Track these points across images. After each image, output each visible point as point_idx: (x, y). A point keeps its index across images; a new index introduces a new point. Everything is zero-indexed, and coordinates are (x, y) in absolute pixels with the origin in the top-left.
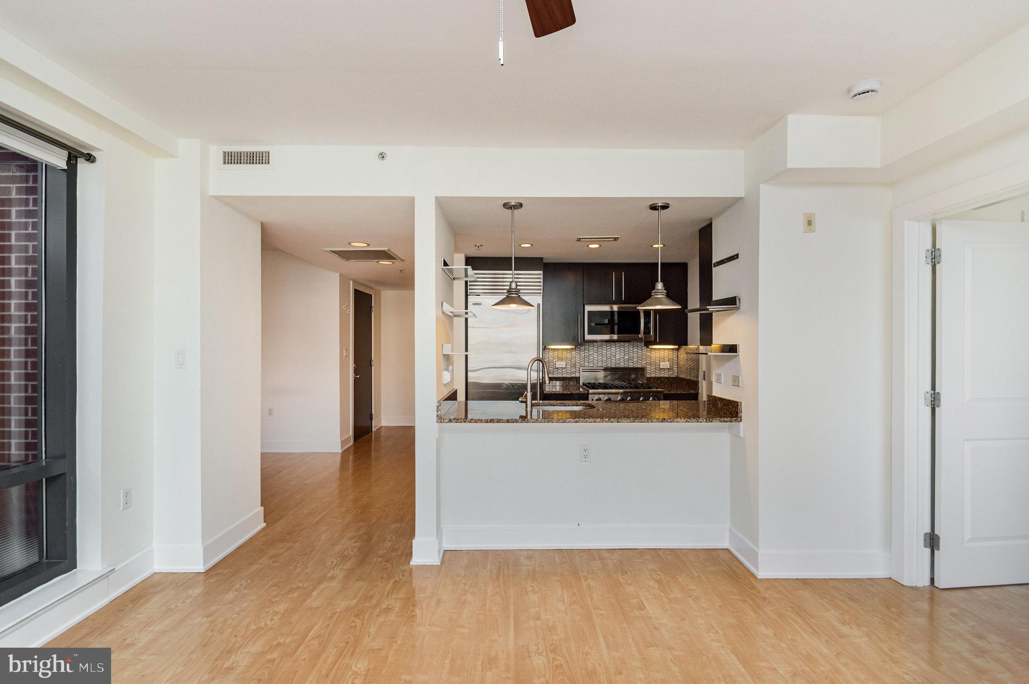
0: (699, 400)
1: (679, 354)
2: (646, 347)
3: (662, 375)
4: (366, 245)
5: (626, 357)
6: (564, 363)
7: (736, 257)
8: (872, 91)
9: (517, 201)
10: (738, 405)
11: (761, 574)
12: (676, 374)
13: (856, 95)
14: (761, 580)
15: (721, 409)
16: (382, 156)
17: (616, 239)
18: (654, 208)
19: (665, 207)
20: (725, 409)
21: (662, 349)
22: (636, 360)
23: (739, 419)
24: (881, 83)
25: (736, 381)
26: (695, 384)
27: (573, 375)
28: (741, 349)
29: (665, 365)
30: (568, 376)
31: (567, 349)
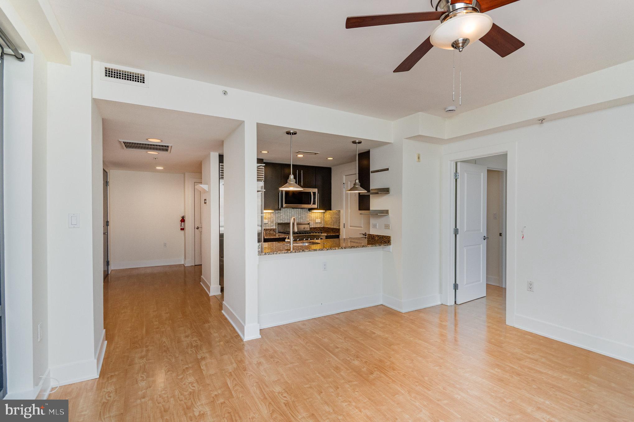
0: (340, 238)
1: (325, 215)
2: (309, 211)
3: (317, 226)
4: (160, 141)
5: (299, 217)
6: (267, 220)
7: (387, 169)
8: (454, 110)
9: (294, 131)
10: (390, 238)
11: (403, 311)
12: (323, 225)
13: (448, 111)
14: (404, 313)
15: (378, 240)
16: (225, 93)
17: (316, 154)
18: (354, 142)
19: (360, 143)
20: (380, 240)
21: (317, 212)
22: (304, 218)
23: (390, 244)
24: (457, 107)
25: (387, 227)
26: (338, 230)
27: (272, 228)
28: (390, 212)
29: (318, 220)
30: (269, 228)
31: (268, 213)
